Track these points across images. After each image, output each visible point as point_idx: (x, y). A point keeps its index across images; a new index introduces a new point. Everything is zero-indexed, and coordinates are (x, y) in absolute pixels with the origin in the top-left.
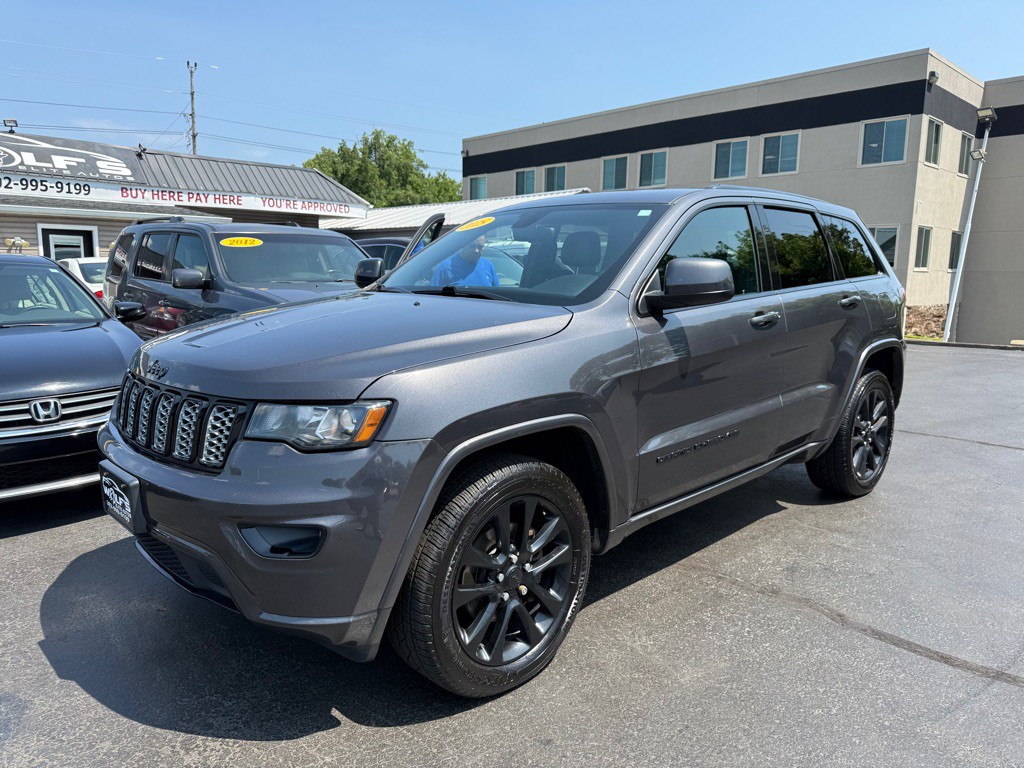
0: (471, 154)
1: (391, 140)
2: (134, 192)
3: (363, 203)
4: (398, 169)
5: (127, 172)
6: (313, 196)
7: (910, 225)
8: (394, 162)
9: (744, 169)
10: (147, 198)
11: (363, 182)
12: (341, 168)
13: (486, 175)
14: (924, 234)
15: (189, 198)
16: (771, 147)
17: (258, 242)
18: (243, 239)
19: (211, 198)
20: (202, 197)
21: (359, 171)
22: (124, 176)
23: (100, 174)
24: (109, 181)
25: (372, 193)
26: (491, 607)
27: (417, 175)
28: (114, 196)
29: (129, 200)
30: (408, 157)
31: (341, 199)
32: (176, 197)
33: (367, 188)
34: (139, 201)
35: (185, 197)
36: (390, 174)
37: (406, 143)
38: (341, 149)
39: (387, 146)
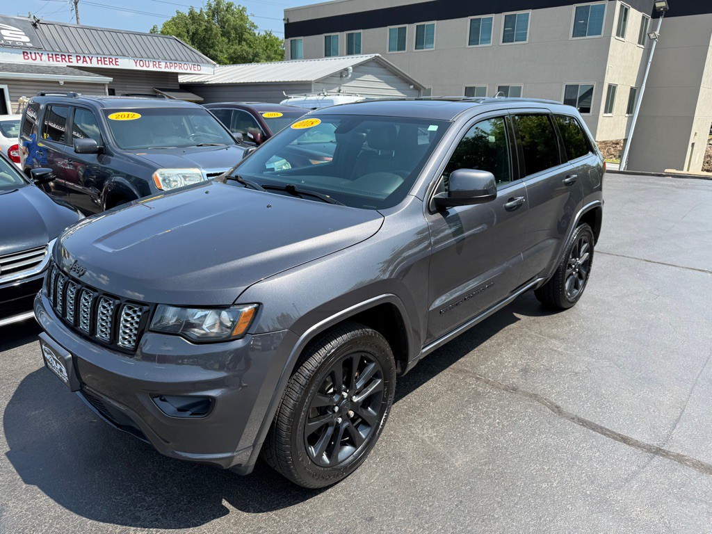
0: (290, 21)
1: (229, 6)
2: (33, 55)
3: (211, 63)
4: (236, 29)
5: (27, 39)
6: (173, 58)
7: (603, 83)
8: (232, 24)
9: (490, 39)
10: (44, 61)
11: (209, 39)
12: (192, 28)
13: (302, 38)
14: (612, 89)
15: (77, 60)
16: (509, 22)
17: (138, 116)
18: (126, 113)
19: (94, 60)
20: (87, 59)
21: (206, 30)
22: (24, 43)
23: (5, 40)
24: (12, 46)
25: (216, 48)
26: (330, 431)
27: (250, 34)
28: (17, 59)
29: (30, 62)
30: (242, 20)
31: (194, 60)
32: (67, 59)
33: (212, 43)
34: (38, 62)
35: (74, 59)
36: (229, 32)
37: (241, 8)
38: (191, 13)
39: (227, 10)
